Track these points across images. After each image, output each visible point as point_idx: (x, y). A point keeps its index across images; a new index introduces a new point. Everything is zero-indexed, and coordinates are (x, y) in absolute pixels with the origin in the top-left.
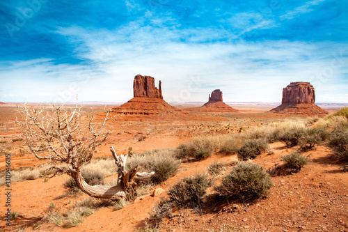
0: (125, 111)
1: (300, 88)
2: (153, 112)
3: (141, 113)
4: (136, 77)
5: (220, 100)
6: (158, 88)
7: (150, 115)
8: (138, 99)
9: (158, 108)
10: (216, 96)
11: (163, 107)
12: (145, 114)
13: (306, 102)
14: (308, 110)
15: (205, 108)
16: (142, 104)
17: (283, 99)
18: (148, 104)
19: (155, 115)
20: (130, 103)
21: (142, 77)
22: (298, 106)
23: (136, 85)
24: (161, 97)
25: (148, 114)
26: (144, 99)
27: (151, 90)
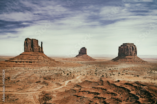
0: (17, 60)
1: (127, 47)
2: (35, 61)
3: (27, 62)
4: (26, 40)
5: (86, 53)
6: (40, 46)
7: (33, 63)
8: (27, 53)
9: (39, 58)
10: (83, 51)
11: (42, 58)
12: (29, 62)
13: (131, 55)
14: (132, 60)
15: (76, 58)
16: (29, 56)
17: (119, 53)
18: (33, 56)
19: (35, 63)
20: (21, 56)
21: (30, 39)
22: (126, 57)
23: (26, 44)
24: (42, 52)
25: (31, 62)
26: (31, 53)
27: (36, 47)
